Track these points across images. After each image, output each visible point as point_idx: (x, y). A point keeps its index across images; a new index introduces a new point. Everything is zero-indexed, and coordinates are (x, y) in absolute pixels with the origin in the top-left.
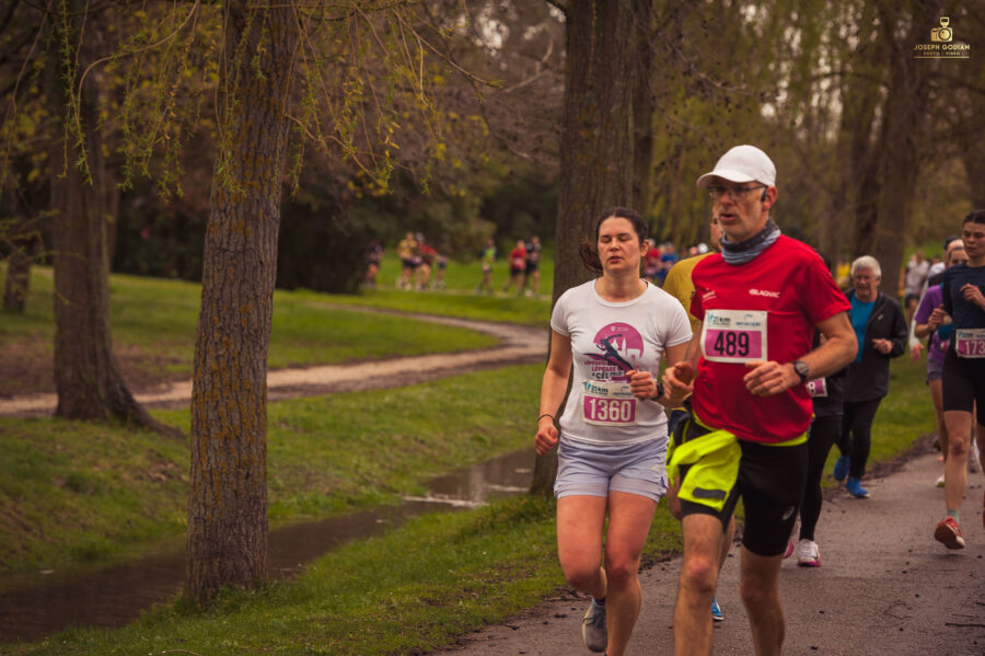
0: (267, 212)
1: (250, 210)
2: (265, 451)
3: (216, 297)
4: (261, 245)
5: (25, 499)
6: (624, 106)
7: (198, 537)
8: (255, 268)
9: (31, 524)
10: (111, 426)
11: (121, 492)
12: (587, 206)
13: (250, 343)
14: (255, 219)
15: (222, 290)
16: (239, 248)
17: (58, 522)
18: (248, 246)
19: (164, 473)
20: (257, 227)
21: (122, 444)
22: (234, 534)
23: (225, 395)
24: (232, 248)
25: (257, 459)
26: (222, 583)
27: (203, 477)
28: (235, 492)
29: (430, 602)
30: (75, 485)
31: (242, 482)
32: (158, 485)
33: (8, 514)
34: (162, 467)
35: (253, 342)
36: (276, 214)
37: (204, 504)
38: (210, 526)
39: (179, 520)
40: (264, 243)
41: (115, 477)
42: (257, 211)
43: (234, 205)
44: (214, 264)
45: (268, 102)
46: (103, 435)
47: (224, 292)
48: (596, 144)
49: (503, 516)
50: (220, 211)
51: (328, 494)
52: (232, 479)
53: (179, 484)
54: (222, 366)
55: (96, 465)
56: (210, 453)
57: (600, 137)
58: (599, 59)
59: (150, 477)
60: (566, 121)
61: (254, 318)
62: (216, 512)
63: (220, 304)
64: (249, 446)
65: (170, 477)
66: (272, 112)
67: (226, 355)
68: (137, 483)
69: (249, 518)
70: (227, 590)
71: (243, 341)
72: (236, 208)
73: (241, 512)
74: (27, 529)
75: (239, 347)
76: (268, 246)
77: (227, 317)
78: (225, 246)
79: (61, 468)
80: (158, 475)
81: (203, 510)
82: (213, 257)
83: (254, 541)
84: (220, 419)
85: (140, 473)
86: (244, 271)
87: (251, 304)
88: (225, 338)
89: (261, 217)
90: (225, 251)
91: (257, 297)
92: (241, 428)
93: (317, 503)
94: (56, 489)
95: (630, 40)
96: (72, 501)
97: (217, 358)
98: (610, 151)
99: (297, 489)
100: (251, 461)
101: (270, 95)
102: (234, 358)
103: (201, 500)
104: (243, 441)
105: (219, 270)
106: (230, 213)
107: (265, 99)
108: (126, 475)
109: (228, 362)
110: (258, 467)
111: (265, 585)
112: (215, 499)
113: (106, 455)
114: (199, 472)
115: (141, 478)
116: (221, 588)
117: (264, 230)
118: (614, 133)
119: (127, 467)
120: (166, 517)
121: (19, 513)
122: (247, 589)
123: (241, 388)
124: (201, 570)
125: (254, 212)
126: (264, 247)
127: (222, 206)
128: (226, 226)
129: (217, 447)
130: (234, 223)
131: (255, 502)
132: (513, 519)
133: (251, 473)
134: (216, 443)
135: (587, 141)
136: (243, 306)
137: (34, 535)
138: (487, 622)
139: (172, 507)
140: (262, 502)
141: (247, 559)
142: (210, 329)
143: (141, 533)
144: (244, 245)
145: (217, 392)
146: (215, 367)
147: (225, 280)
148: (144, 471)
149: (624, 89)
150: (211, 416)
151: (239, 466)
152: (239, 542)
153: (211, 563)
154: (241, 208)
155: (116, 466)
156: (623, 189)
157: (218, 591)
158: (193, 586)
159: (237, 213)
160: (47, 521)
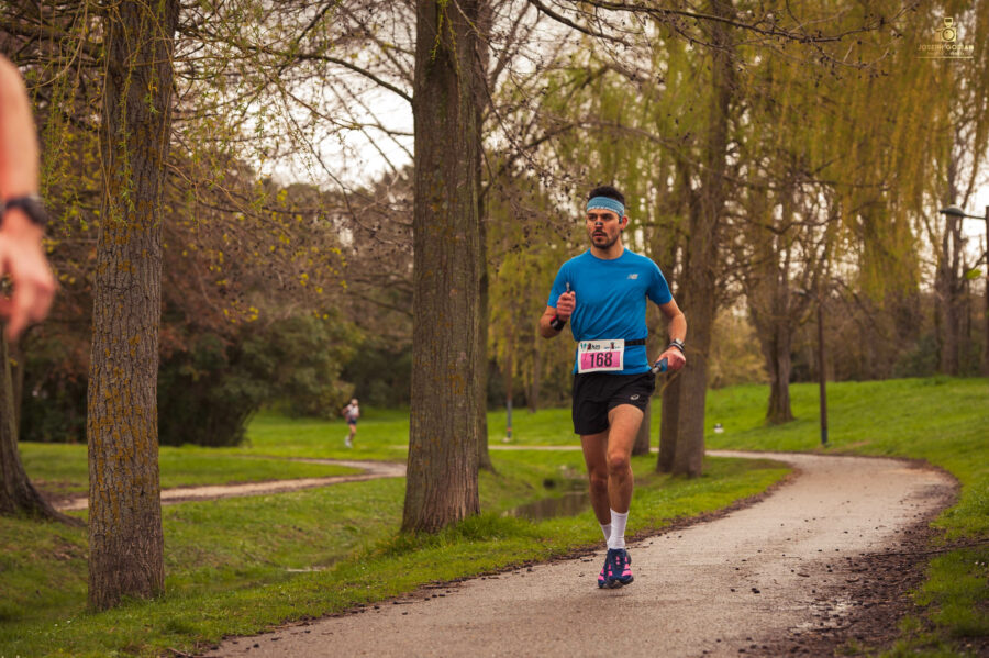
0: (151, 252)
1: (134, 251)
2: (157, 471)
3: (107, 328)
4: (146, 281)
6: (469, 182)
7: (98, 553)
8: (141, 303)
10: (19, 518)
11: (30, 569)
12: (440, 272)
13: (139, 372)
14: (139, 258)
15: (111, 324)
16: (126, 285)
18: (134, 283)
19: (68, 553)
20: (141, 266)
21: (29, 532)
22: (132, 548)
23: (118, 420)
24: (119, 285)
25: (150, 478)
26: (123, 593)
27: (101, 497)
28: (132, 509)
29: (314, 591)
31: (137, 500)
32: (63, 563)
34: (66, 548)
35: (142, 370)
36: (159, 254)
37: (104, 523)
38: (110, 541)
40: (149, 280)
41: (24, 557)
42: (141, 251)
43: (119, 246)
44: (103, 301)
45: (147, 151)
46: (11, 526)
47: (114, 326)
48: (445, 216)
49: (377, 552)
50: (107, 253)
51: (218, 568)
52: (128, 497)
54: (114, 394)
55: (7, 548)
56: (107, 474)
57: (448, 209)
58: (444, 141)
59: (55, 556)
61: (142, 349)
62: (114, 528)
63: (111, 337)
64: (143, 466)
65: (73, 556)
66: (151, 160)
67: (118, 383)
68: (44, 562)
69: (145, 533)
70: (128, 598)
71: (133, 370)
72: (121, 249)
73: (138, 527)
75: (129, 376)
76: (152, 282)
77: (117, 348)
78: (113, 284)
80: (62, 555)
81: (102, 528)
82: (102, 295)
83: (151, 554)
84: (114, 442)
85: (46, 553)
86: (132, 306)
87: (139, 336)
88: (116, 368)
89: (144, 256)
90: (113, 288)
91: (144, 329)
92: (135, 450)
95: (470, 124)
97: (110, 386)
98: (458, 222)
99: (189, 564)
100: (144, 481)
101: (148, 145)
102: (125, 386)
104: (137, 461)
105: (108, 306)
106: (116, 254)
107: (144, 148)
108: (33, 555)
109: (120, 389)
110: (152, 486)
111: (163, 593)
112: (114, 517)
113: (16, 540)
114: (96, 493)
115: (47, 557)
116: (122, 597)
117: (148, 268)
118: (460, 206)
119: (34, 549)
122: (146, 596)
123: (132, 413)
124: (103, 583)
125: (138, 252)
126: (149, 283)
127: (108, 248)
128: (113, 266)
129: (113, 468)
130: (120, 263)
131: (150, 518)
132: (385, 554)
133: (145, 491)
134: (112, 464)
135: (437, 214)
136: (132, 338)
138: (369, 600)
139: (76, 580)
140: (157, 517)
141: (145, 570)
142: (102, 361)
143: (49, 600)
144: (130, 283)
145: (110, 418)
146: (108, 395)
147: (114, 314)
148: (50, 552)
149: (468, 167)
150: (106, 441)
151: (134, 485)
152: (137, 554)
153: (112, 576)
154: (125, 250)
155: (25, 548)
156: (471, 255)
157: (119, 600)
158: (95, 597)
159: (122, 253)
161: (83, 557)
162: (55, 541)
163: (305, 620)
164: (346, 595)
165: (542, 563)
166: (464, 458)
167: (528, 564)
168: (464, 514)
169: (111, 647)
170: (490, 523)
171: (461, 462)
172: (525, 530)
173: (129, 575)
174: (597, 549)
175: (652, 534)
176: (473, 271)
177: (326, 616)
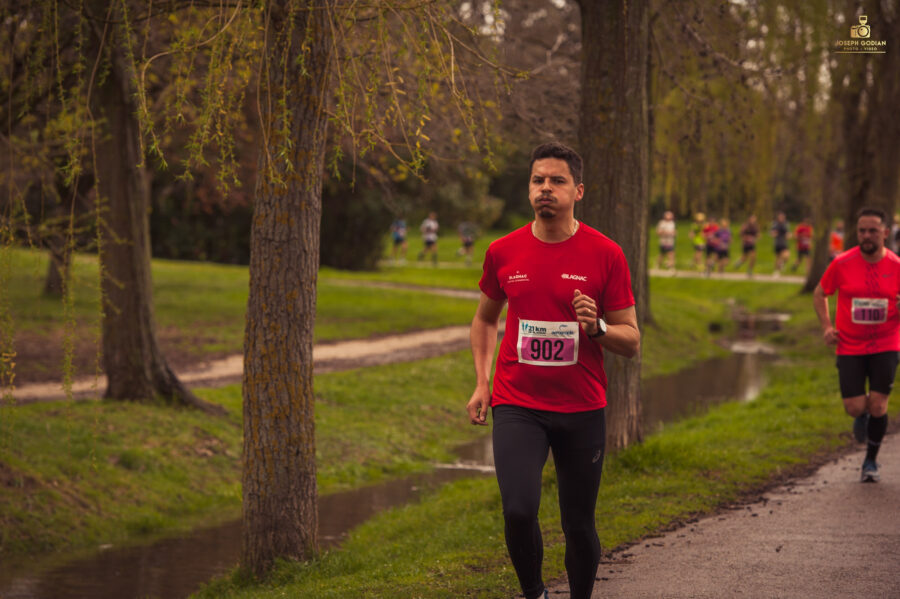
0: (309, 203)
1: (293, 201)
2: (313, 430)
3: (264, 282)
4: (304, 234)
5: (82, 478)
6: (638, 90)
7: (252, 512)
8: (299, 256)
9: (88, 501)
10: (158, 405)
11: (171, 468)
12: (605, 186)
13: (296, 327)
14: (298, 210)
15: (268, 278)
16: (284, 238)
17: (113, 498)
18: (292, 236)
19: (210, 448)
20: (300, 218)
21: (170, 423)
22: (287, 508)
23: (274, 377)
24: (277, 238)
25: (306, 436)
26: (276, 556)
27: (256, 455)
28: (287, 468)
30: (127, 463)
31: (293, 459)
32: (204, 460)
33: (67, 493)
34: (208, 443)
35: (299, 326)
36: (318, 204)
37: (258, 481)
38: (264, 501)
39: (226, 493)
40: (307, 232)
41: (165, 454)
42: (300, 202)
43: (278, 197)
44: (260, 253)
45: (308, 99)
46: (150, 415)
47: (272, 280)
48: (612, 126)
50: (265, 204)
51: (365, 464)
52: (283, 456)
53: (224, 459)
54: (271, 350)
55: (146, 443)
56: (262, 432)
57: (616, 120)
58: (613, 46)
59: (196, 453)
60: (584, 107)
61: (300, 304)
62: (269, 488)
63: (267, 291)
64: (299, 425)
65: (215, 452)
66: (311, 109)
67: (275, 339)
68: (184, 460)
69: (300, 493)
70: (283, 562)
71: (290, 326)
72: (280, 200)
73: (292, 487)
74: (85, 506)
75: (286, 332)
76: (310, 235)
77: (274, 303)
78: (270, 236)
79: (114, 448)
80: (204, 451)
81: (256, 487)
82: (259, 248)
83: (306, 514)
84: (270, 400)
85: (187, 449)
86: (289, 260)
87: (296, 291)
88: (273, 324)
89: (303, 208)
91: (301, 283)
92: (290, 408)
93: (353, 473)
94: (110, 467)
96: (125, 478)
97: (266, 342)
98: (626, 133)
100: (300, 439)
101: (309, 93)
102: (281, 342)
103: (254, 477)
104: (293, 420)
105: (265, 260)
106: (274, 205)
107: (305, 96)
108: (174, 452)
109: (276, 345)
110: (307, 445)
111: (317, 556)
112: (268, 476)
113: (155, 433)
114: (251, 451)
115: (188, 454)
116: (277, 560)
117: (307, 221)
118: (629, 115)
119: (175, 444)
120: (214, 491)
121: (77, 491)
122: (300, 560)
123: (289, 369)
124: (256, 544)
125: (297, 203)
126: (307, 236)
127: (267, 199)
128: (271, 218)
129: (268, 426)
130: (279, 214)
131: (305, 477)
133: (301, 449)
134: (267, 422)
135: (604, 123)
136: (289, 293)
137: (92, 512)
139: (219, 481)
140: (312, 477)
141: (299, 531)
142: (258, 315)
143: (191, 506)
144: (288, 235)
145: (266, 375)
146: (264, 351)
147: (272, 268)
148: (191, 447)
149: (638, 74)
150: (262, 397)
151: (290, 444)
152: (291, 516)
153: (266, 537)
154: (284, 200)
155: (165, 444)
156: (639, 169)
157: (273, 563)
158: (249, 558)
159: (281, 205)
160: (103, 498)
161: (224, 454)
162: (196, 435)
166: (627, 383)
168: (625, 442)
170: (654, 453)
171: (622, 388)
172: (691, 460)
173: (283, 537)
176: (640, 185)
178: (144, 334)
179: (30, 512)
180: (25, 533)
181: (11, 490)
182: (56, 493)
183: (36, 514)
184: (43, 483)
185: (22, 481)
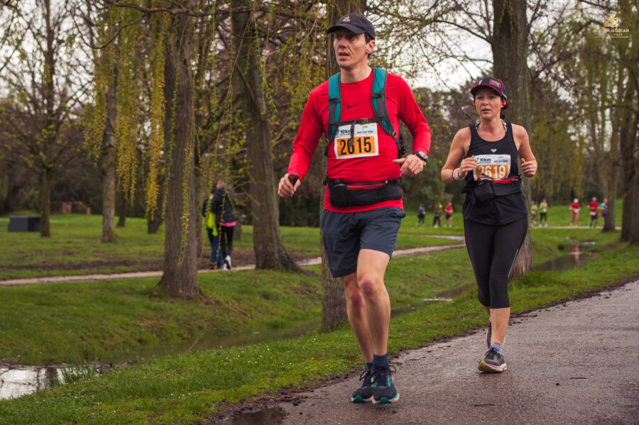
5: (243, 302)
7: (327, 297)
9: (247, 313)
10: (282, 271)
11: (288, 299)
17: (259, 312)
19: (308, 290)
21: (287, 279)
30: (266, 296)
33: (236, 309)
34: (307, 288)
39: (315, 311)
41: (285, 293)
46: (278, 275)
55: (276, 288)
57: (513, 103)
58: (510, 65)
59: (301, 292)
62: (336, 283)
65: (310, 292)
68: (295, 295)
74: (245, 315)
79: (260, 289)
81: (329, 283)
94: (258, 298)
96: (265, 303)
108: (290, 292)
113: (281, 283)
115: (297, 293)
116: (341, 321)
118: (520, 101)
119: (291, 288)
120: (311, 310)
121: (241, 308)
124: (330, 313)
137: (249, 318)
139: (313, 305)
143: (300, 317)
148: (298, 290)
149: (524, 80)
153: (335, 309)
155: (285, 288)
157: (339, 323)
158: (326, 321)
160: (254, 312)
161: (315, 293)
162: (301, 284)
163: (445, 338)
164: (465, 322)
165: (570, 301)
167: (563, 302)
168: (524, 272)
169: (340, 356)
170: (539, 277)
172: (558, 280)
174: (599, 291)
175: (628, 282)
177: (456, 336)
178: (274, 235)
179: (217, 317)
180: (215, 326)
181: (208, 306)
182: (231, 308)
183: (220, 318)
184: (224, 303)
185: (213, 302)
